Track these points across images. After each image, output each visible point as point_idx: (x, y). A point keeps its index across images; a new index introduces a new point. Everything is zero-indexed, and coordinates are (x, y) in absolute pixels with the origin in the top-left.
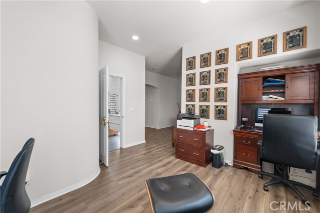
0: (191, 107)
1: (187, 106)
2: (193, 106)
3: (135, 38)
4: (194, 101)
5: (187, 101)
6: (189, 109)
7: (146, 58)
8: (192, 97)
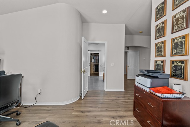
0: (160, 63)
1: (156, 61)
2: (163, 62)
3: (105, 12)
4: (164, 56)
5: (155, 57)
6: (158, 65)
7: (125, 25)
8: (161, 51)
